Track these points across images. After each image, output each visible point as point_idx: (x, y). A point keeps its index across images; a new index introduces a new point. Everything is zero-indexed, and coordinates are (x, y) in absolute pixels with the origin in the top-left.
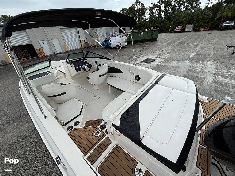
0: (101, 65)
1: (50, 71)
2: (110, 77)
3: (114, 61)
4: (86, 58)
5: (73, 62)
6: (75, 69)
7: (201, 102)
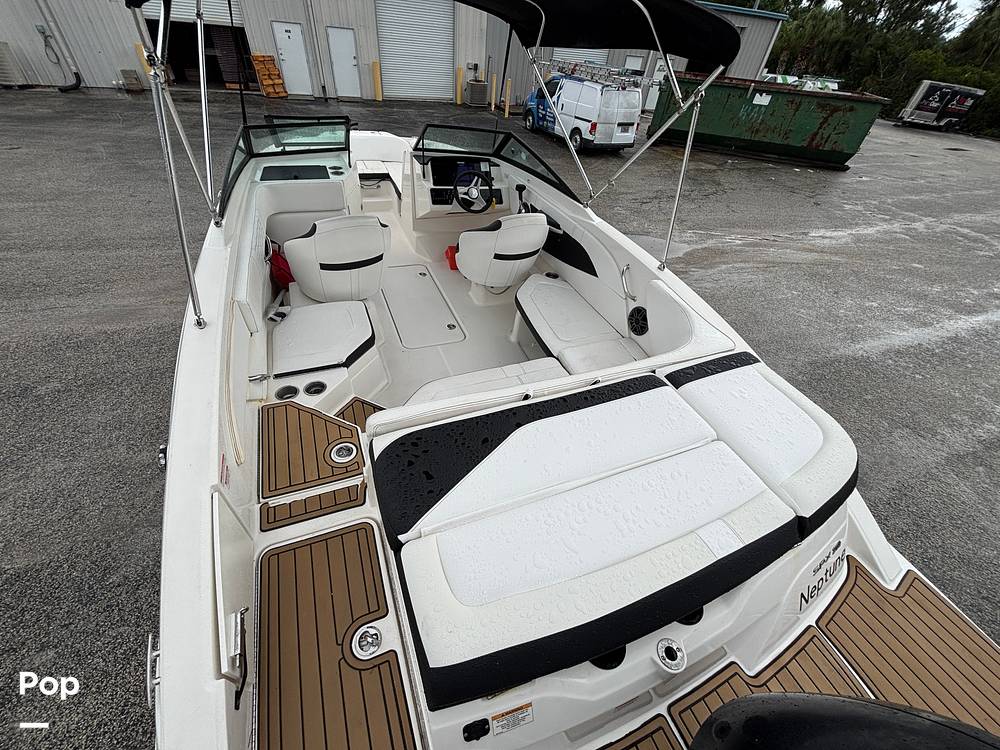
0: (535, 210)
1: (340, 168)
2: (548, 275)
3: (589, 210)
4: (493, 159)
5: (434, 160)
6: (432, 190)
7: (853, 570)
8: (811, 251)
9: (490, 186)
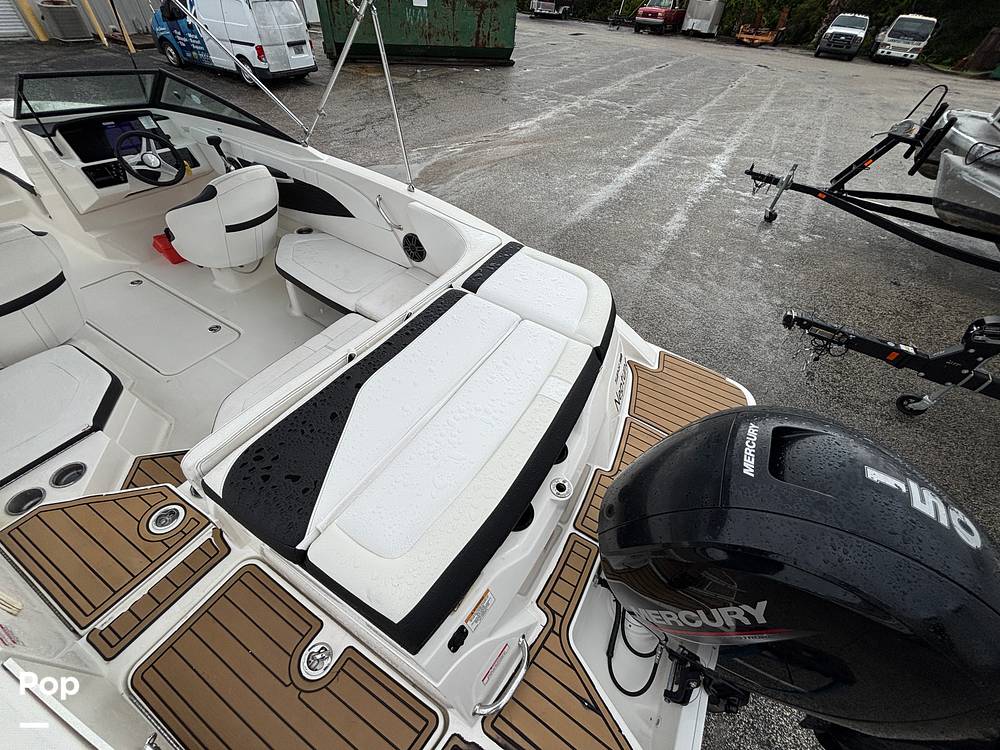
0: (246, 164)
2: (300, 232)
3: (310, 149)
6: (83, 169)
7: (634, 369)
8: (517, 143)
9: (171, 147)
